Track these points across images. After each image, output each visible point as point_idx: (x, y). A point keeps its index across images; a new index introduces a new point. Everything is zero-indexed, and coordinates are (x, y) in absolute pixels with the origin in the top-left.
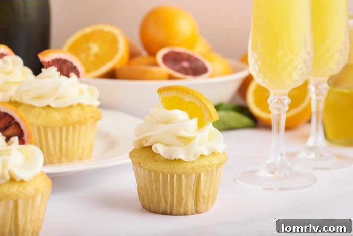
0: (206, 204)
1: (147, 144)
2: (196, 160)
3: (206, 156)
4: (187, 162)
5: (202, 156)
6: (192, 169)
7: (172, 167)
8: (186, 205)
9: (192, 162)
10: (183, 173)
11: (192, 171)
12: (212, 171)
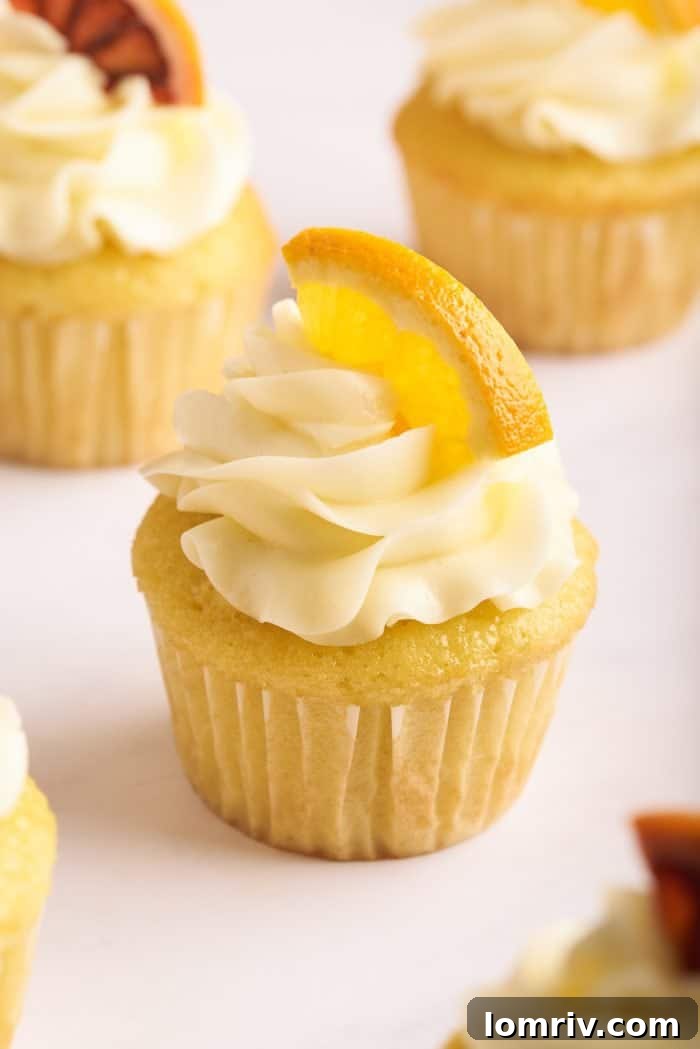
2: (366, 647)
9: (346, 650)
12: (461, 698)
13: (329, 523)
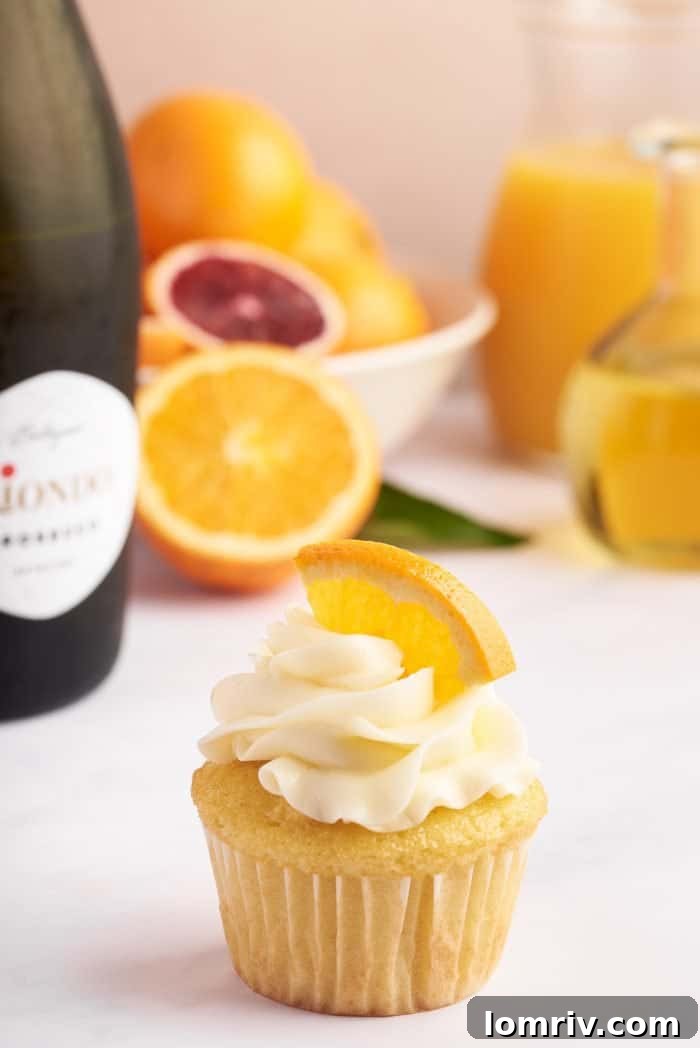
0: (457, 976)
1: (244, 756)
2: (415, 829)
3: (456, 811)
4: (379, 834)
5: (439, 811)
6: (400, 861)
7: (326, 853)
8: (378, 983)
9: (401, 834)
10: (364, 874)
11: (397, 869)
12: (478, 864)
13: (370, 741)
